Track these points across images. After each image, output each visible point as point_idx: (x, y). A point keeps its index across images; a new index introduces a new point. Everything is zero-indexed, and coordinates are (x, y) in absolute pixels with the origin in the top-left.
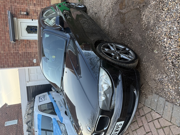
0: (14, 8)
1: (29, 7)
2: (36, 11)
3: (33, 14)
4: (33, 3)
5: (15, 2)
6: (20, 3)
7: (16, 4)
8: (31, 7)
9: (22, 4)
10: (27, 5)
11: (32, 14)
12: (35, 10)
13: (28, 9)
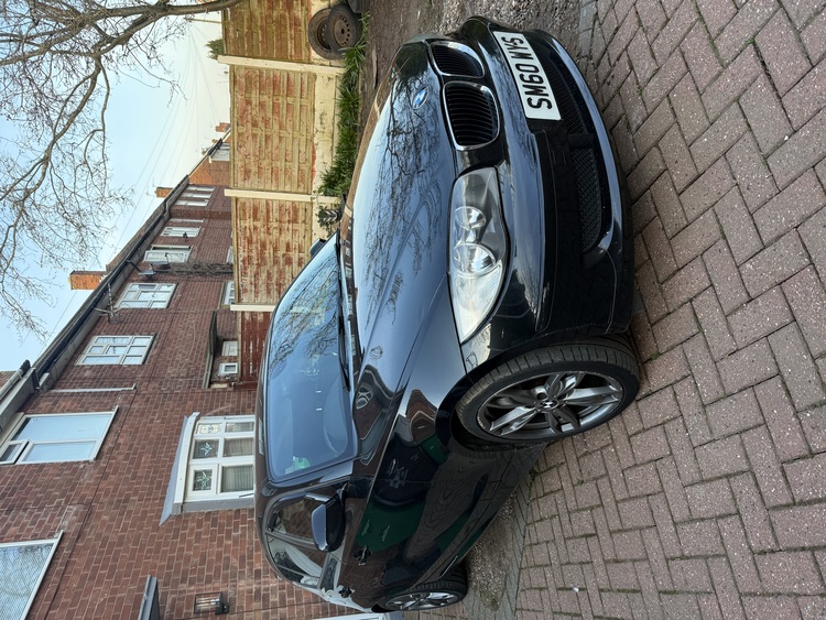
0: (174, 600)
1: (235, 586)
2: (262, 593)
3: (249, 604)
4: (251, 570)
5: (183, 581)
6: (200, 580)
7: (184, 586)
8: (242, 583)
9: (209, 580)
10: (226, 581)
11: (242, 607)
12: (258, 591)
13: (230, 591)
